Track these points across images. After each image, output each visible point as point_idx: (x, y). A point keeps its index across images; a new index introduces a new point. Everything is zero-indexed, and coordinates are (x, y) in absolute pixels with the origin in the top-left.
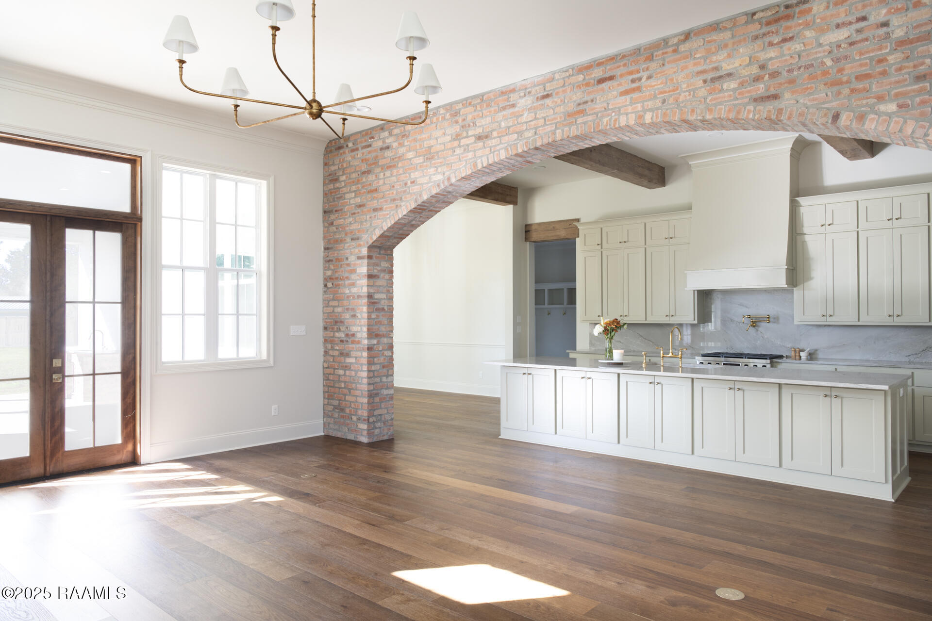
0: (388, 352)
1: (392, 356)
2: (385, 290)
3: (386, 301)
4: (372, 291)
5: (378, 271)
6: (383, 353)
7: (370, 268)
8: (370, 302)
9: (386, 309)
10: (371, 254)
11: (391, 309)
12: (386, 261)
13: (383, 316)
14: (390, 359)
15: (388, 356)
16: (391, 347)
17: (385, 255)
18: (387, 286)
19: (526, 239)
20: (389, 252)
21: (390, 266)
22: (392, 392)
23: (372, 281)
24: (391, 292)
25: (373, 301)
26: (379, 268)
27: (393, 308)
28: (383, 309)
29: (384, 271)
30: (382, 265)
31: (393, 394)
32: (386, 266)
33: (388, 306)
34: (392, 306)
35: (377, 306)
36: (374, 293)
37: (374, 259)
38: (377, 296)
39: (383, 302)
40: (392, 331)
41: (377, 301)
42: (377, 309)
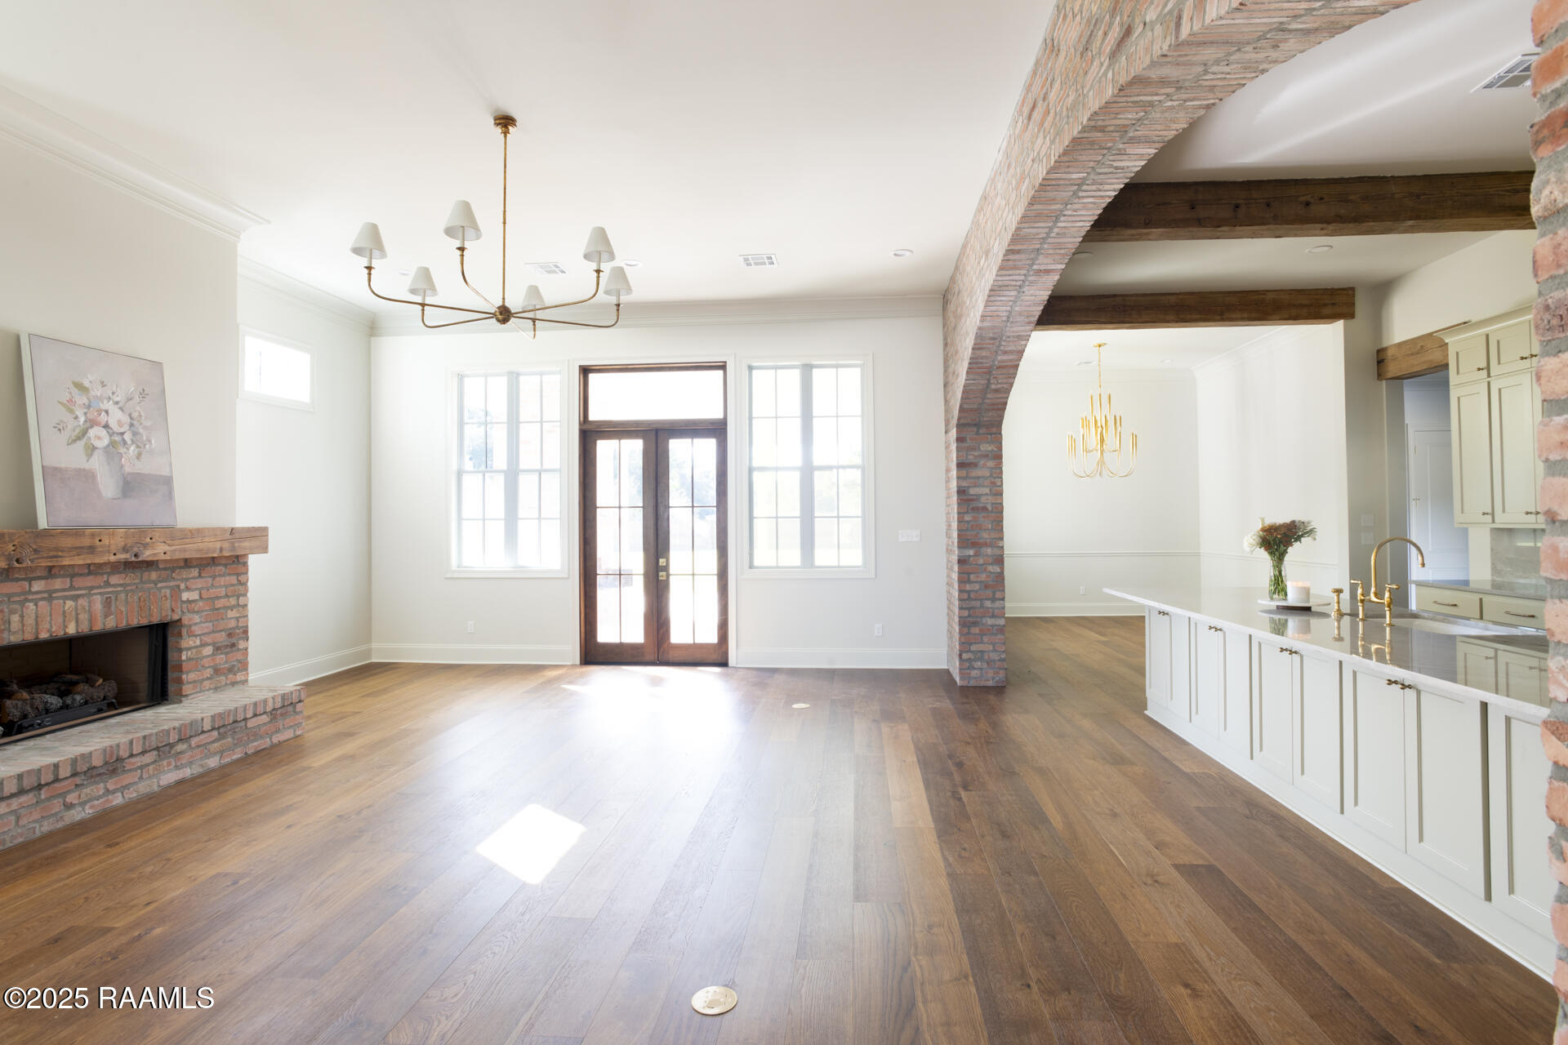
0: (995, 567)
1: (1002, 572)
2: (987, 482)
3: (990, 498)
4: (964, 484)
5: (976, 457)
6: (985, 569)
7: (960, 454)
8: (961, 500)
9: (990, 509)
10: (963, 435)
11: (998, 510)
12: (988, 443)
13: (983, 517)
14: (997, 577)
15: (994, 573)
16: (1000, 560)
17: (988, 434)
18: (991, 475)
19: (1380, 375)
20: (994, 430)
21: (995, 449)
22: (1002, 622)
23: (964, 473)
24: (999, 484)
25: (965, 497)
26: (976, 453)
27: (1003, 507)
28: (985, 509)
29: (986, 456)
30: (982, 449)
31: (1004, 626)
32: (990, 449)
33: (993, 504)
34: (1001, 504)
35: (974, 504)
36: (969, 487)
37: (968, 441)
38: (972, 491)
39: (983, 499)
40: (1002, 539)
41: (975, 497)
42: (973, 509)
